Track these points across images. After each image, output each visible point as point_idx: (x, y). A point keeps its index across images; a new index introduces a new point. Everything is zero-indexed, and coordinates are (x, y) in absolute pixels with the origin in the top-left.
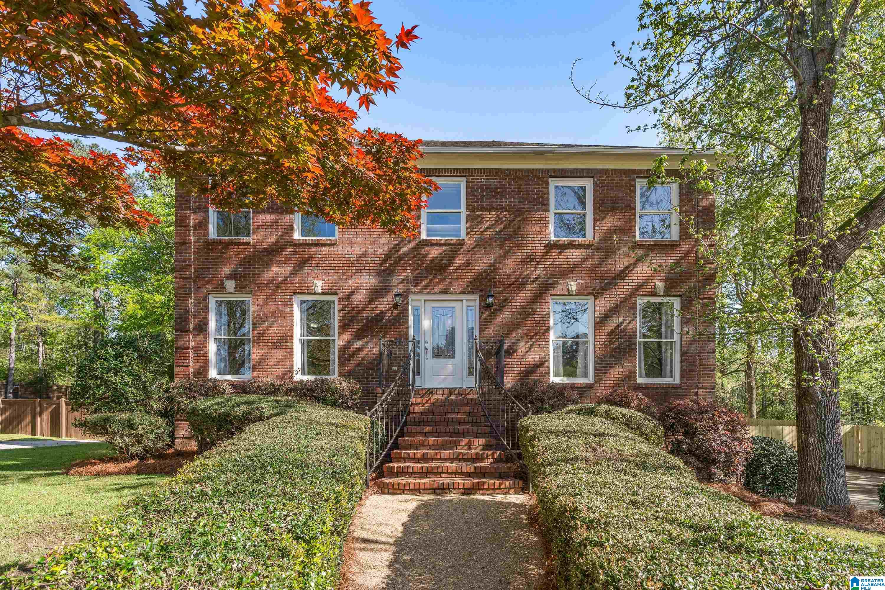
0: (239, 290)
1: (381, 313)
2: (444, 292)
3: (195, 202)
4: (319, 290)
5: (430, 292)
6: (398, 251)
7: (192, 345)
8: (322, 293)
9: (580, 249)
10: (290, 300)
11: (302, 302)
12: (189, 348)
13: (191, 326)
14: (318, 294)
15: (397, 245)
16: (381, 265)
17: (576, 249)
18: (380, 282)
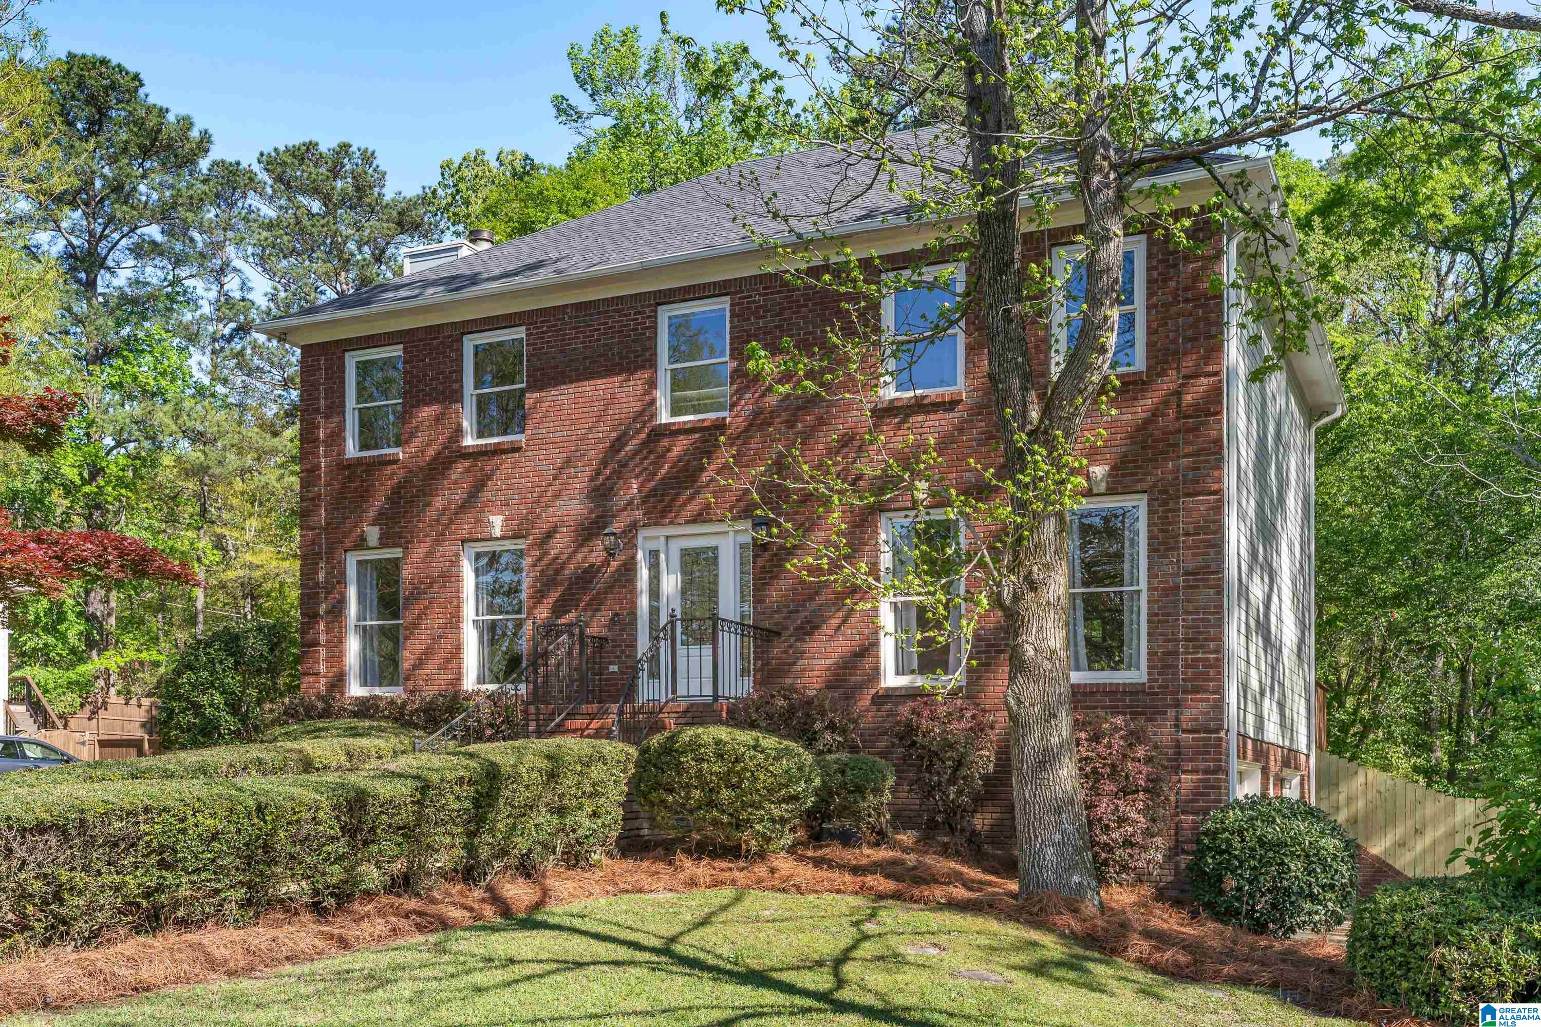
0: (386, 541)
1: (592, 566)
2: (696, 520)
3: (326, 399)
4: (497, 532)
5: (671, 523)
6: (619, 451)
7: (323, 639)
8: (503, 538)
9: (936, 412)
10: (457, 555)
11: (478, 556)
12: (318, 644)
13: (322, 609)
14: (497, 539)
15: (618, 439)
16: (592, 479)
17: (928, 413)
18: (591, 512)
